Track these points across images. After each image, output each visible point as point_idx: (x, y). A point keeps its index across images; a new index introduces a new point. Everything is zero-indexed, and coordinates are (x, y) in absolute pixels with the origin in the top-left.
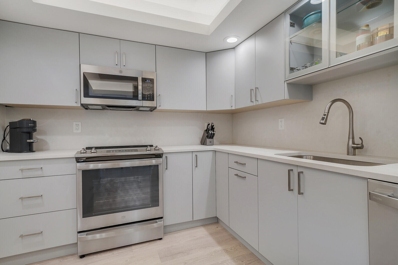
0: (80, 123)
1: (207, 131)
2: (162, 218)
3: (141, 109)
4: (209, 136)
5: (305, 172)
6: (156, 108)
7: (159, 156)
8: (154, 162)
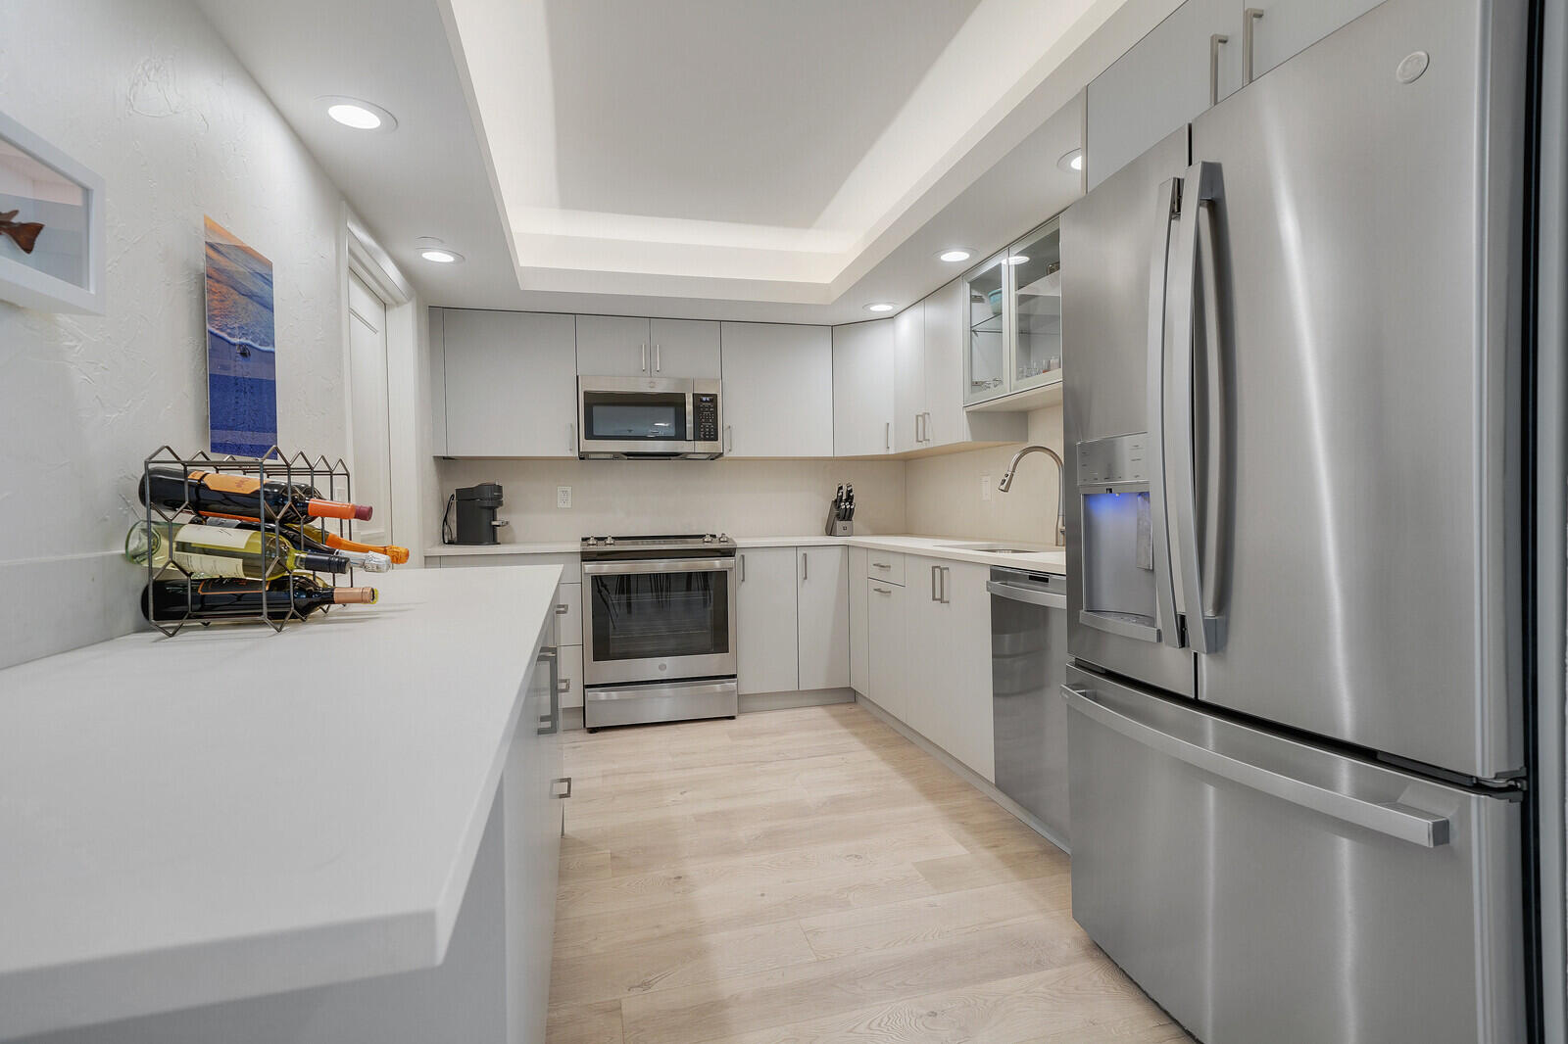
0: (569, 489)
1: (837, 503)
2: (734, 676)
3: (689, 457)
4: (842, 515)
5: (952, 567)
6: (721, 454)
7: (729, 553)
8: (717, 564)
